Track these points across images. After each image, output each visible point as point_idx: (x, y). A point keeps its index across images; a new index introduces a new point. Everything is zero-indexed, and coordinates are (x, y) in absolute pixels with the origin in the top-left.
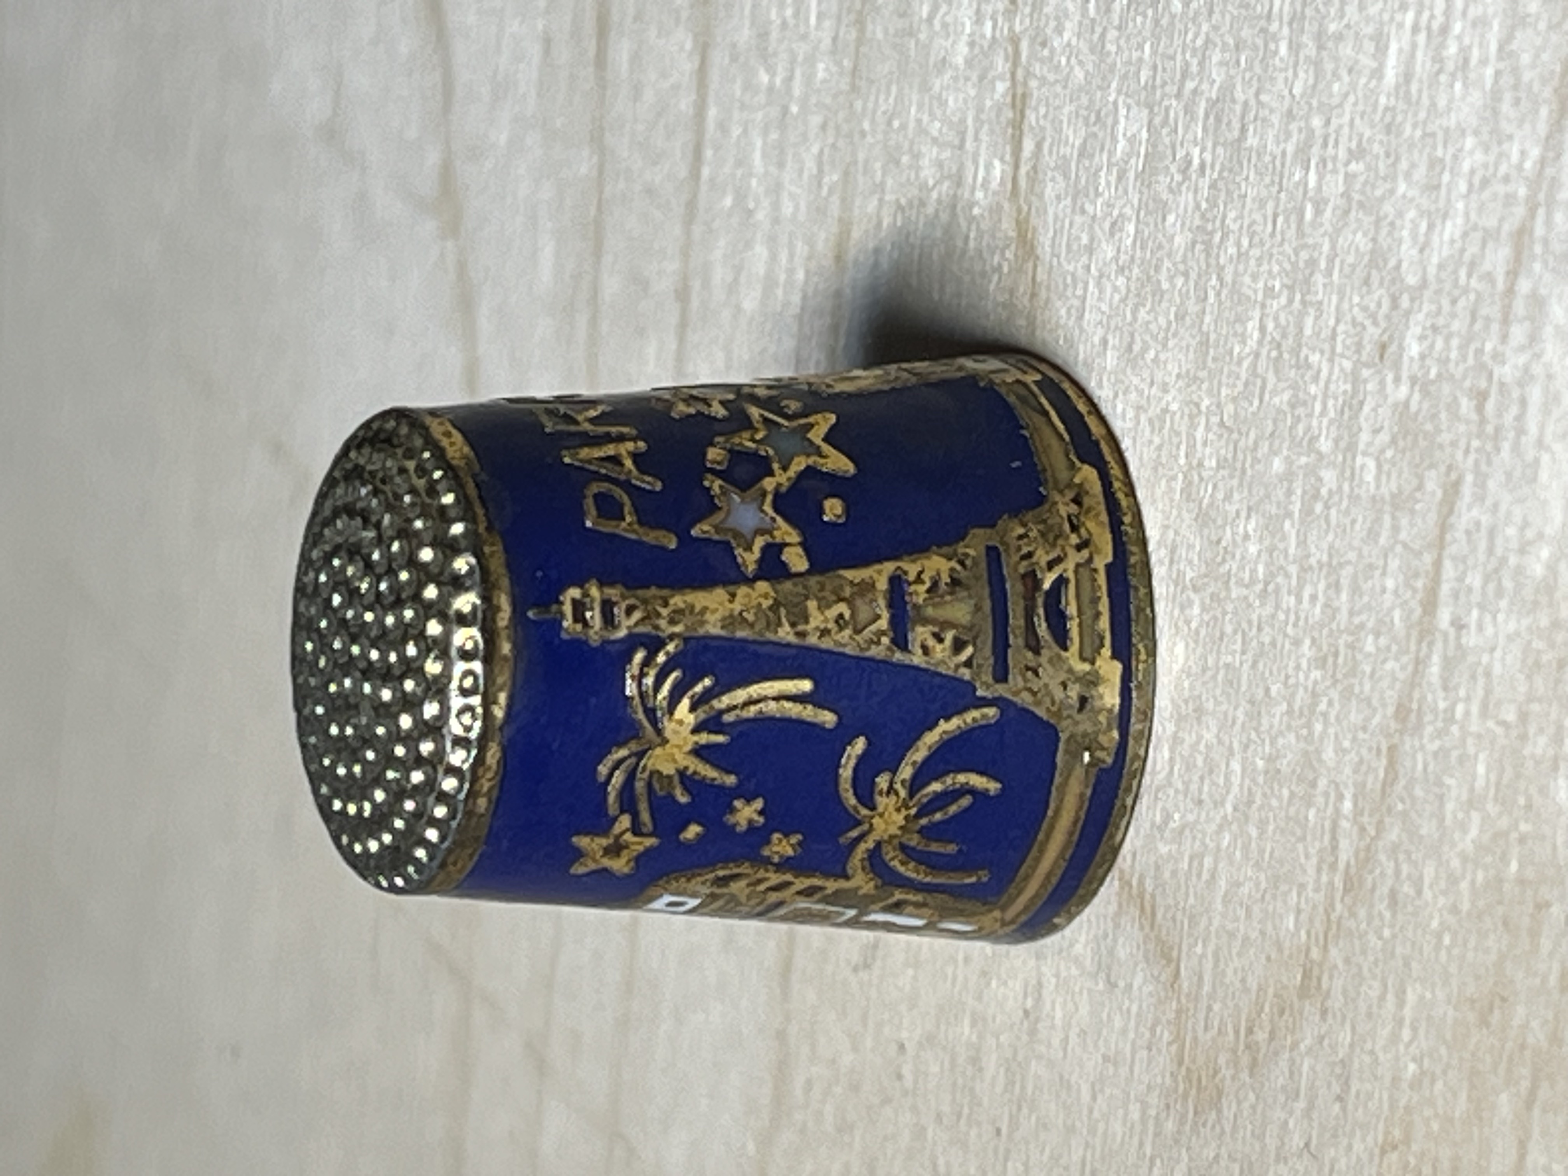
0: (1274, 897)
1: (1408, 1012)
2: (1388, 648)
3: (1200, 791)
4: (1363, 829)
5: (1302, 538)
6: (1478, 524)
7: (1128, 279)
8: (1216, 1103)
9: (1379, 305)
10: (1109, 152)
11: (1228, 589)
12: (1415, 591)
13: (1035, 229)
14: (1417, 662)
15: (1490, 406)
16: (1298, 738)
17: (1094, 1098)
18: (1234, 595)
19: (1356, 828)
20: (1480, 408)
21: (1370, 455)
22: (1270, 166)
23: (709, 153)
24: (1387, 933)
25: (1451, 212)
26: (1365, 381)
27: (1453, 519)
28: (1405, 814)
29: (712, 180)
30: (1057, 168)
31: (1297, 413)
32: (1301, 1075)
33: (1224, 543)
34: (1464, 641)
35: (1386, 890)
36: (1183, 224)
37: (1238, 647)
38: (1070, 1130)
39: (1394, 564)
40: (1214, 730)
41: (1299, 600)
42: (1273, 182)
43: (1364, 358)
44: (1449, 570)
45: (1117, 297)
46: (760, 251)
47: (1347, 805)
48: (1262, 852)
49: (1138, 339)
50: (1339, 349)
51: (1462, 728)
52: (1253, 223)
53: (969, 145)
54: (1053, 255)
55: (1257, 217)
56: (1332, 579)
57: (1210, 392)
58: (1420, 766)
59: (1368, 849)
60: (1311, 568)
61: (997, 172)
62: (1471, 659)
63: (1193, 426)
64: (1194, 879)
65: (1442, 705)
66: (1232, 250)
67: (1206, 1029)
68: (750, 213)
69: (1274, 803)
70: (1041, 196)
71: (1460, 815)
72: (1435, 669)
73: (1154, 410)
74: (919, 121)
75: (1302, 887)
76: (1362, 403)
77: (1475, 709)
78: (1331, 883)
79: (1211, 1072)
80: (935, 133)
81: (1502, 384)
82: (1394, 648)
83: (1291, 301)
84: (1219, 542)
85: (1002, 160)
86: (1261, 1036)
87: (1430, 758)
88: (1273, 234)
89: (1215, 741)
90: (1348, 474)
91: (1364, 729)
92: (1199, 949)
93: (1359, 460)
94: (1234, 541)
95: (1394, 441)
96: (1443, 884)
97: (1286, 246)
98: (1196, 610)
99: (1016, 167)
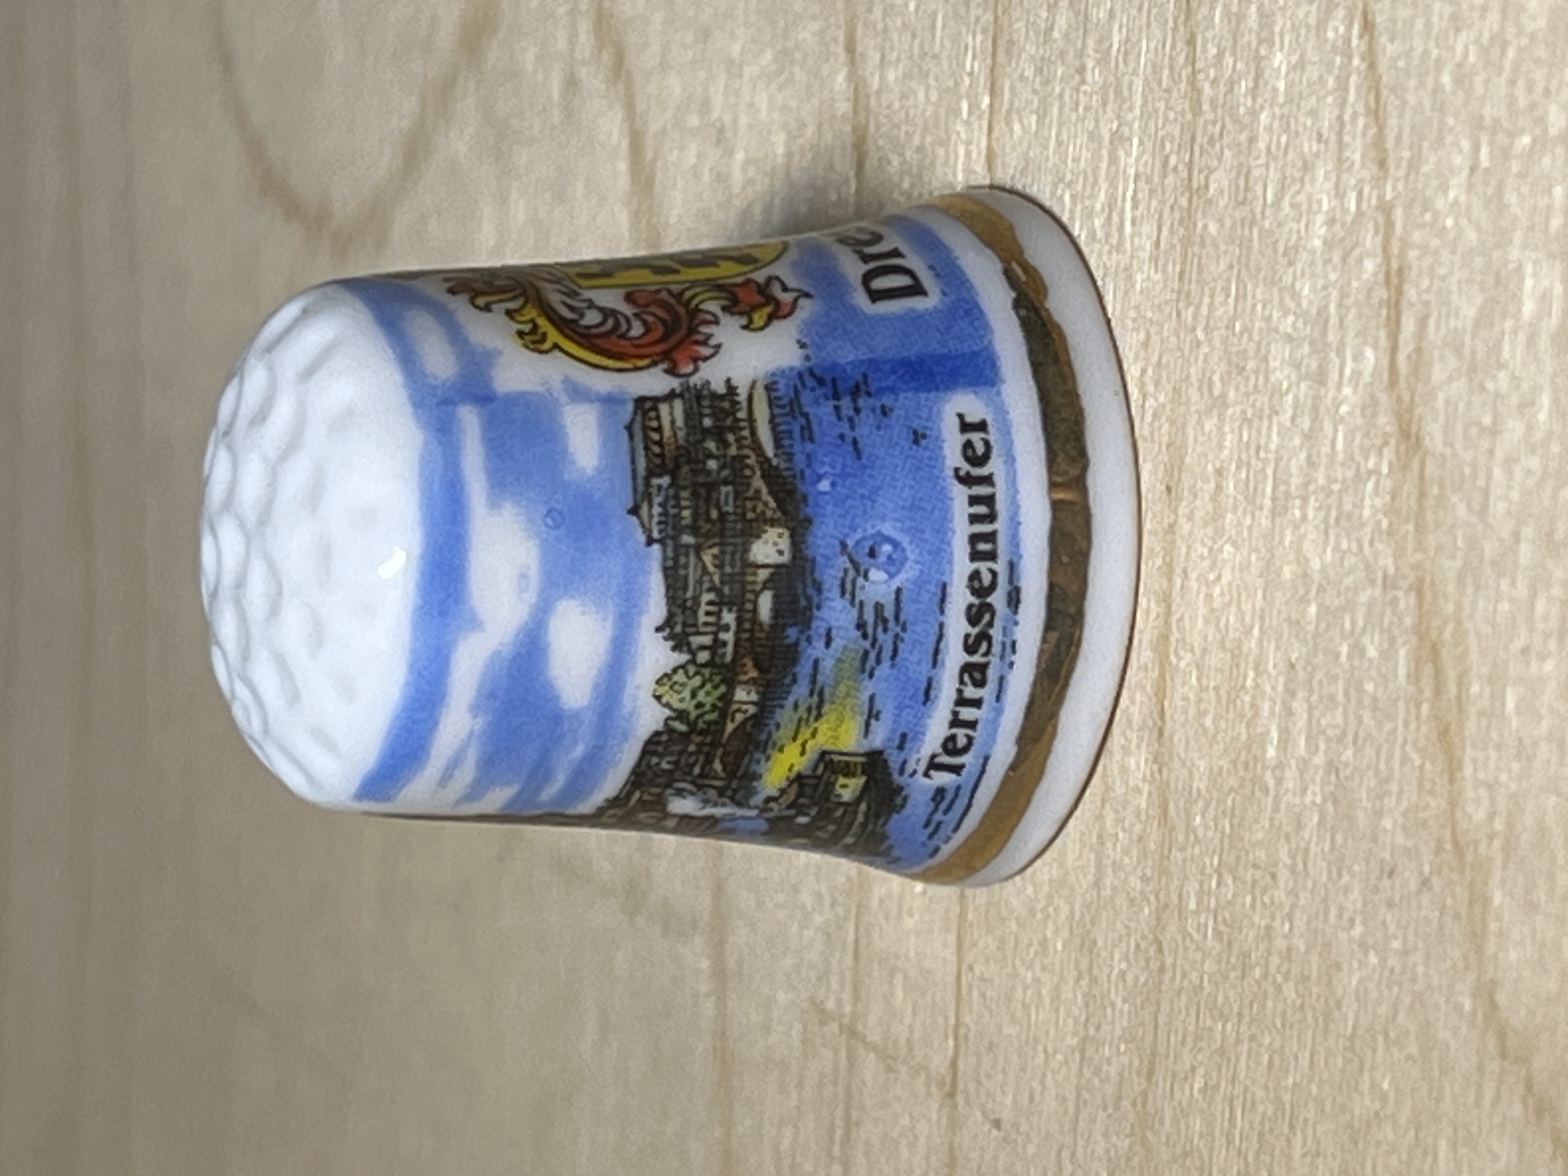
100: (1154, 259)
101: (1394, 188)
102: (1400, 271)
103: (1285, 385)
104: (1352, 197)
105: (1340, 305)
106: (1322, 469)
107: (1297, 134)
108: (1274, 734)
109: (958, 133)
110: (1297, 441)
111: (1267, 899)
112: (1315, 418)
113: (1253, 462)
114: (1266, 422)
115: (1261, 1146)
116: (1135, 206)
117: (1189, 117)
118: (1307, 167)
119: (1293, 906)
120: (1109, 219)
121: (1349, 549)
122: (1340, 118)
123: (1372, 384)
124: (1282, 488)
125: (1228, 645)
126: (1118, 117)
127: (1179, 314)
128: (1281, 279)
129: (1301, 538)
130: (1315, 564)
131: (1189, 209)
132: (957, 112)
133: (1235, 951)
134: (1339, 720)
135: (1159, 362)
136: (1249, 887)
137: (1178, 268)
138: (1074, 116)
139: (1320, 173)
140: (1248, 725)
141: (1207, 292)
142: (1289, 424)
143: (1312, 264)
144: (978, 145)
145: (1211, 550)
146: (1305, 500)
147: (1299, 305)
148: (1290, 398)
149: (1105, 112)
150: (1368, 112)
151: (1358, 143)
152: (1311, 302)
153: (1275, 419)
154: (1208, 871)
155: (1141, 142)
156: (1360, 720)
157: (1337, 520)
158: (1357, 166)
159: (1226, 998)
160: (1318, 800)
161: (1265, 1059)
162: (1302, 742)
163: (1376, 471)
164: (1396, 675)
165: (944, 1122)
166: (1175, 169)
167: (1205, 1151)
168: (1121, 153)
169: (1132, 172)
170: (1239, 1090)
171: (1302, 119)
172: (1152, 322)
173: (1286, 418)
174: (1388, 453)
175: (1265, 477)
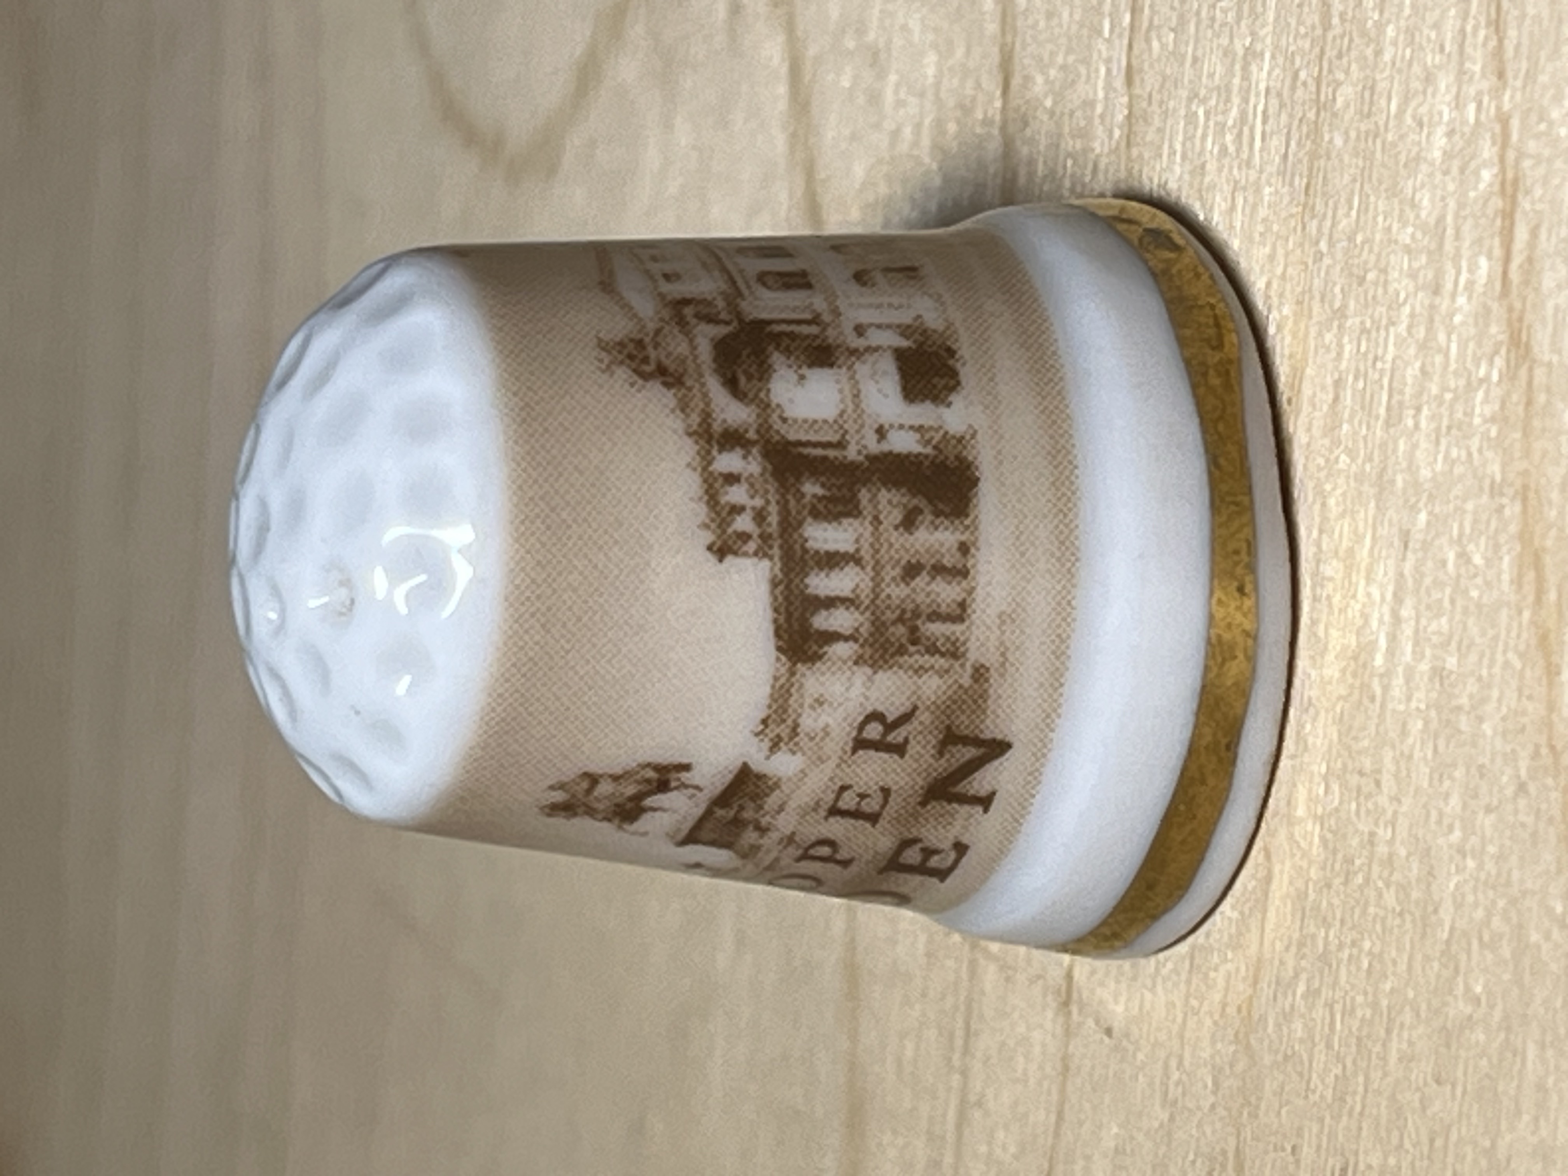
100: (1282, 173)
101: (1512, 97)
102: (1516, 181)
103: (1402, 296)
104: (1472, 108)
105: (1457, 216)
106: (1436, 378)
107: (1422, 48)
108: (1383, 643)
109: (1099, 51)
110: (1412, 351)
111: (1370, 805)
112: (1430, 329)
113: (1370, 371)
114: (1383, 333)
115: (1359, 1052)
116: (1265, 122)
117: (1319, 32)
118: (1429, 79)
119: (1395, 813)
120: (1240, 135)
121: (1459, 457)
122: (1463, 31)
123: (1484, 293)
124: (1396, 398)
125: (1341, 553)
126: (1253, 34)
127: (1304, 228)
128: (1401, 191)
129: (1415, 446)
130: (1425, 473)
131: (1316, 123)
132: (1100, 33)
133: (1340, 856)
134: (1445, 628)
135: (1283, 277)
136: (1354, 794)
137: (1305, 180)
138: (1209, 33)
139: (1442, 87)
140: (1358, 634)
141: (1331, 203)
142: (1405, 334)
143: (1431, 175)
144: (1119, 61)
145: (1327, 461)
146: (1418, 409)
147: (1418, 216)
148: (1407, 310)
149: (1239, 27)
150: (1488, 24)
151: (1479, 54)
152: (1429, 215)
153: (1392, 329)
154: (1317, 779)
155: (1273, 57)
156: (1465, 628)
157: (1449, 428)
158: (1477, 76)
159: (1330, 904)
160: (1423, 706)
161: (1365, 965)
162: (1409, 649)
163: (1487, 379)
164: (1499, 580)
165: (1059, 1030)
166: (1305, 84)
167: (1305, 1057)
168: (1254, 68)
169: (1262, 86)
170: (1339, 994)
171: (1426, 31)
172: (1278, 237)
173: (1402, 328)
174: (1499, 362)
175: (1382, 387)
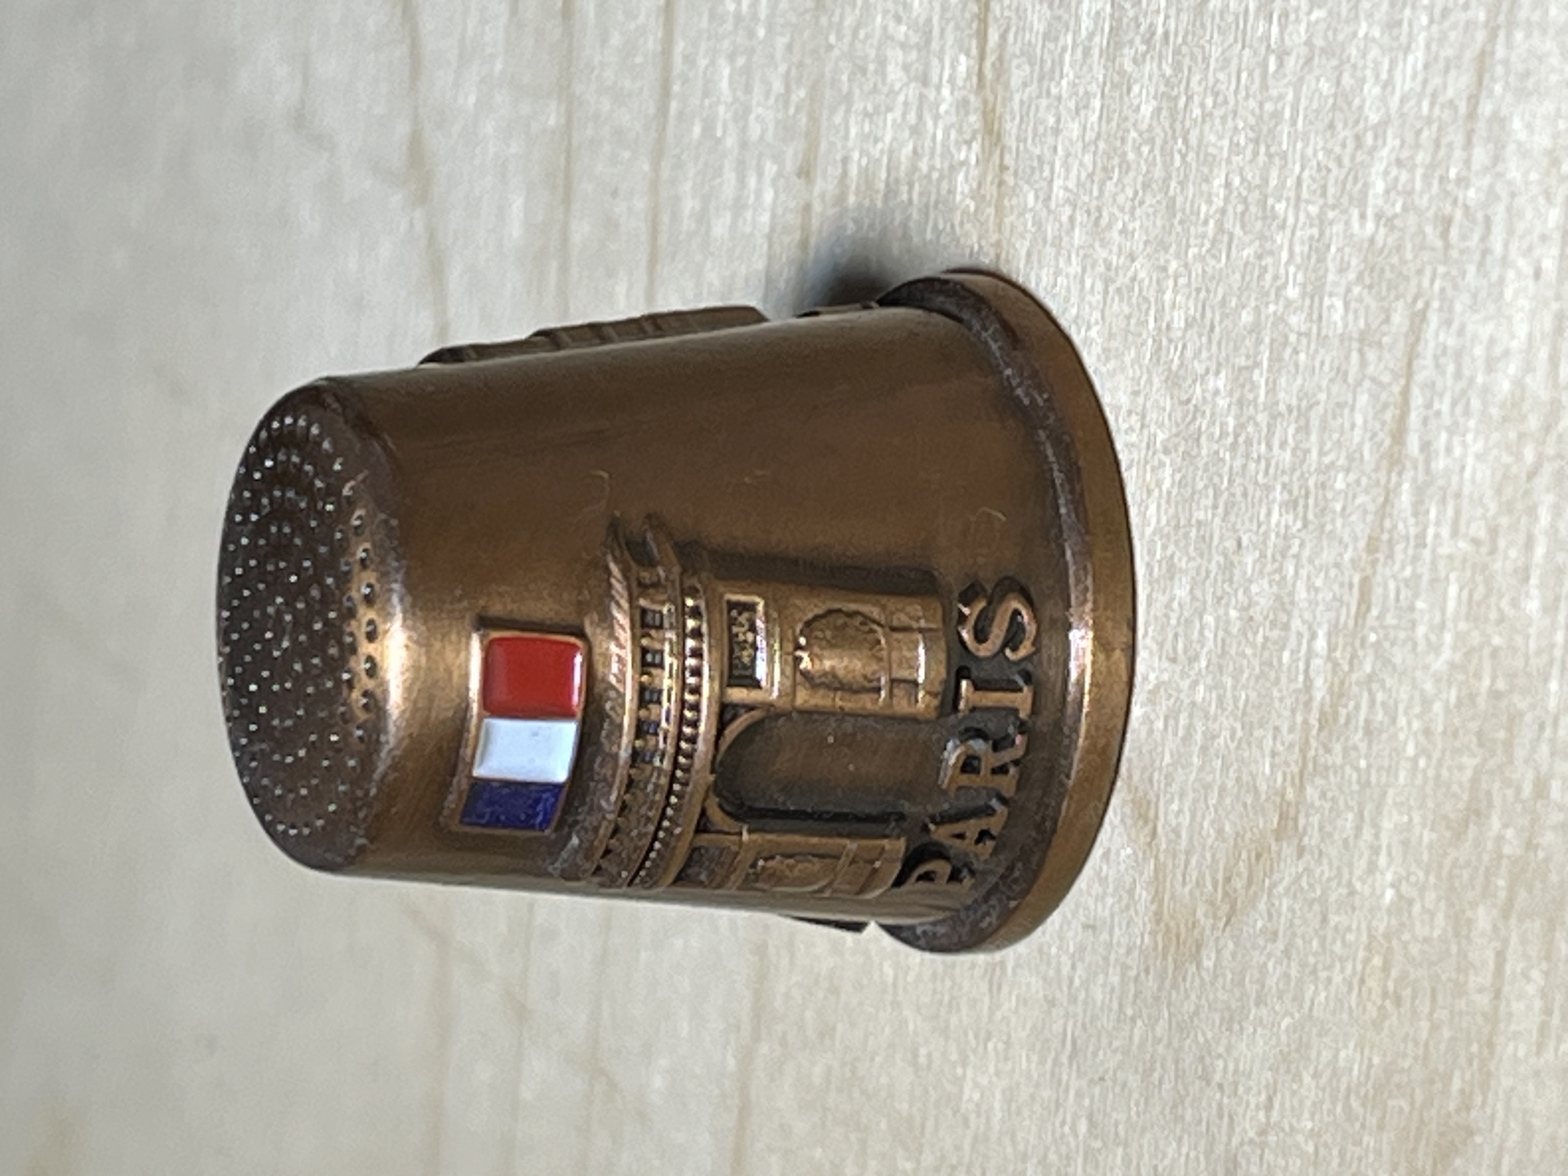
0: (1249, 744)
1: (1384, 841)
2: (1358, 482)
3: (1175, 649)
4: (1336, 665)
5: (1271, 385)
6: (1445, 349)
7: (1095, 153)
8: (1196, 958)
9: (1344, 145)
10: (1074, 33)
11: (1199, 446)
12: (1383, 423)
13: (1000, 118)
14: (1388, 493)
15: (1454, 233)
16: (1270, 583)
17: (1073, 967)
18: (1204, 452)
19: (1329, 666)
20: (1445, 234)
21: (1336, 295)
22: (1233, 27)
23: (676, 88)
24: (1363, 763)
25: (1413, 46)
26: (1331, 223)
27: (1420, 348)
28: (1378, 644)
29: (681, 114)
30: (1022, 53)
31: (1263, 263)
32: (1279, 915)
33: (1194, 402)
34: (1433, 465)
35: (1361, 723)
36: (1148, 93)
37: (1209, 502)
38: (1052, 1003)
39: (1363, 399)
40: (1188, 588)
41: (1269, 447)
42: (1236, 41)
43: (1331, 201)
44: (1417, 398)
45: (1083, 176)
46: (730, 176)
47: (1321, 644)
48: (1236, 699)
49: (1105, 214)
50: (1305, 194)
51: (1434, 551)
52: (1217, 81)
53: (935, 46)
54: (1018, 140)
55: (1221, 76)
56: (1302, 422)
57: (1177, 256)
58: (1392, 595)
59: (1342, 683)
60: (1280, 414)
61: (962, 68)
62: (1441, 482)
63: (1161, 291)
64: (1170, 736)
65: (1413, 531)
66: (1197, 112)
67: (1184, 883)
68: (718, 141)
69: (1249, 651)
70: (1007, 86)
71: (1433, 638)
72: (1405, 498)
73: (1122, 280)
74: (885, 28)
75: (1276, 729)
76: (1328, 247)
77: (1445, 532)
78: (1306, 722)
79: (1190, 925)
80: (902, 37)
81: (1466, 207)
82: (1364, 481)
83: (1256, 154)
84: (1189, 401)
85: (968, 55)
86: (1239, 884)
87: (1402, 586)
88: (1236, 92)
89: (1188, 599)
90: (1315, 316)
91: (1337, 565)
92: (1175, 807)
93: (1327, 302)
94: (1204, 398)
95: (1360, 277)
96: (1417, 710)
97: (1251, 100)
98: (1167, 473)
99: (982, 57)
